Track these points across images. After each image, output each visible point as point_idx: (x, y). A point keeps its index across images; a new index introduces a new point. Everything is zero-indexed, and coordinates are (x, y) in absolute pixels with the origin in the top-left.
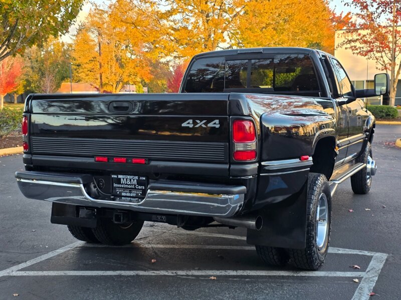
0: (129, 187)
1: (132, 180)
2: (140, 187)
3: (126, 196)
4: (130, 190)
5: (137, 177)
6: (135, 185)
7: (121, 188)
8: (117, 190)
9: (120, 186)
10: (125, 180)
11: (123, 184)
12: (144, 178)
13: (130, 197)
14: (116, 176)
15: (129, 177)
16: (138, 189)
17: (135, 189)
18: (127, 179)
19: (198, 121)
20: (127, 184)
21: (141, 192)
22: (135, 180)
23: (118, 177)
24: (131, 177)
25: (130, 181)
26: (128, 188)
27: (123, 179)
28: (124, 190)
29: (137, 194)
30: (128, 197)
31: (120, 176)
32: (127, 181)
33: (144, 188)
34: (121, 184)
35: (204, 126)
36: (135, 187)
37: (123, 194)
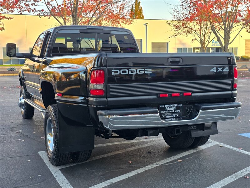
0: (171, 111)
1: (173, 107)
2: (177, 111)
3: (169, 118)
4: (171, 114)
5: (176, 105)
6: (174, 110)
7: (166, 113)
8: (163, 115)
9: (165, 112)
10: (168, 107)
11: (167, 110)
12: (181, 105)
13: (172, 118)
14: (163, 106)
15: (172, 105)
16: (176, 112)
17: (174, 112)
18: (169, 107)
19: (219, 68)
20: (169, 110)
21: (178, 114)
22: (175, 107)
23: (164, 106)
24: (173, 105)
25: (172, 108)
26: (170, 113)
27: (167, 107)
28: (167, 114)
29: (176, 116)
30: (170, 118)
31: (166, 106)
32: (169, 108)
33: (180, 111)
34: (166, 111)
35: (221, 71)
36: (174, 111)
37: (167, 117)
